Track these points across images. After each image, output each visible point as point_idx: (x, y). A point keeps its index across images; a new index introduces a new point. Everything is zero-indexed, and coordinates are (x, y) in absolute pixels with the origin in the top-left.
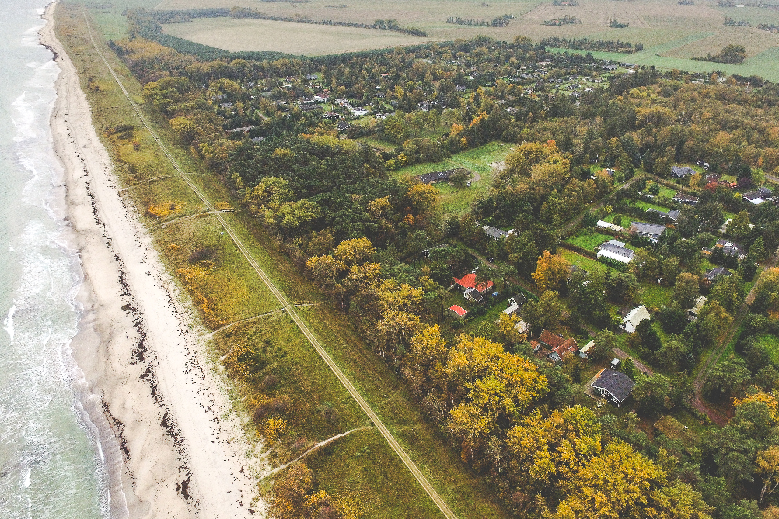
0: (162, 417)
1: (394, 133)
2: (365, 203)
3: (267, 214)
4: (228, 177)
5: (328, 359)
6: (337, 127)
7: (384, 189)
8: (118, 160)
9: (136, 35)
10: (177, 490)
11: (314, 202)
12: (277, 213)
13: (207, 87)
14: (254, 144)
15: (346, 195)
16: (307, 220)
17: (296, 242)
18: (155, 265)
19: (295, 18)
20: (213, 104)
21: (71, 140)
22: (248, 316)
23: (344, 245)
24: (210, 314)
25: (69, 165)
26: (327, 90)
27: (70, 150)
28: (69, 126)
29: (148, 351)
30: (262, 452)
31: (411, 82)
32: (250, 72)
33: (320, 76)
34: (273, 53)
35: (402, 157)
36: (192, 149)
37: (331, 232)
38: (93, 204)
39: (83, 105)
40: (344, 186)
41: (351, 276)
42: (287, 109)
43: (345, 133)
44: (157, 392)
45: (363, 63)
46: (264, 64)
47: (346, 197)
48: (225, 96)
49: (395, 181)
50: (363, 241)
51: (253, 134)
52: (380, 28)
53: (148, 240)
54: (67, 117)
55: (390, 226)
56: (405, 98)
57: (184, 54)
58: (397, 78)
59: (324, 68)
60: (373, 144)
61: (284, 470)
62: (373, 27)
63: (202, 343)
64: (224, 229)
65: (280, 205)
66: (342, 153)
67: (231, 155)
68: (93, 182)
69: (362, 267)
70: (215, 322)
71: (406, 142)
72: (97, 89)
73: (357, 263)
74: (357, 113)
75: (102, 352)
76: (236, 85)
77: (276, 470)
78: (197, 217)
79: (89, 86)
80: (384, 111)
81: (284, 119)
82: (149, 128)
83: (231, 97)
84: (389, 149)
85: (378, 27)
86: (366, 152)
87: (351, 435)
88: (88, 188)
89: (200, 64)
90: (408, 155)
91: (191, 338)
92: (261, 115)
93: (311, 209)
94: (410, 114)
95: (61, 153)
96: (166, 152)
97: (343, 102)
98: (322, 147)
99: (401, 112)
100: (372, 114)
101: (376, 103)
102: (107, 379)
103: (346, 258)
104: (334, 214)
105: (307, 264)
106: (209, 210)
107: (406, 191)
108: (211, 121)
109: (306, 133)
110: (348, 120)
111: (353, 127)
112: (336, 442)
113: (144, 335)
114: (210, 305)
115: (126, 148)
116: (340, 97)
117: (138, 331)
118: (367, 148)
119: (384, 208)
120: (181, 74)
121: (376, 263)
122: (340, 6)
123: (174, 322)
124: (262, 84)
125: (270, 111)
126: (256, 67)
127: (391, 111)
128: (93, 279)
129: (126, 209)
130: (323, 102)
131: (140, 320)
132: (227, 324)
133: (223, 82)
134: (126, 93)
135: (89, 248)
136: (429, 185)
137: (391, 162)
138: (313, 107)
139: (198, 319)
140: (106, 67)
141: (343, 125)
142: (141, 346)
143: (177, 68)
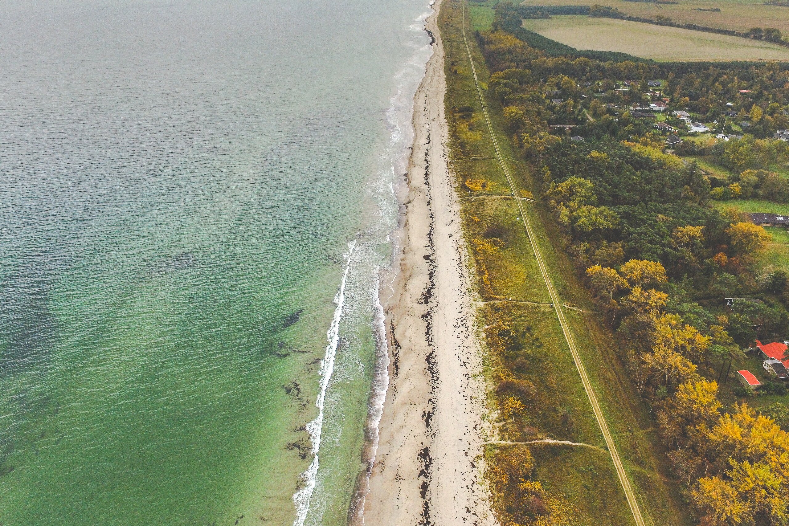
0: (428, 354)
1: (733, 159)
2: (671, 227)
3: (564, 211)
4: (538, 168)
5: (580, 367)
6: (666, 140)
7: (700, 218)
8: (454, 135)
9: (499, 27)
10: (423, 416)
11: (615, 212)
12: (574, 213)
13: (545, 82)
14: (572, 142)
15: (653, 213)
16: (602, 227)
17: (584, 246)
18: (457, 230)
19: (655, 20)
20: (546, 98)
21: (426, 112)
22: (518, 299)
23: (633, 263)
24: (487, 286)
25: (419, 132)
26: (667, 100)
27: (422, 121)
28: (428, 101)
29: (433, 298)
30: (496, 421)
31: (776, 104)
32: (590, 71)
33: (664, 83)
34: (620, 54)
35: (736, 187)
36: (515, 138)
37: (623, 247)
38: (427, 168)
39: (442, 84)
40: (653, 203)
41: (630, 297)
42: (616, 113)
43: (673, 148)
44: (430, 333)
45: (720, 75)
46: (607, 64)
47: (652, 216)
48: (559, 92)
49: (716, 212)
50: (656, 266)
51: (574, 133)
52: (755, 38)
53: (457, 207)
54: (428, 93)
55: (694, 259)
56: (761, 121)
57: (534, 49)
58: (758, 98)
59: (671, 75)
60: (702, 166)
61: (509, 446)
62: (746, 36)
63: (474, 307)
64: (520, 215)
65: (579, 206)
66: (662, 168)
67: (548, 149)
68: (431, 150)
69: (646, 291)
70: (490, 294)
71: (745, 172)
72: (456, 72)
73: (642, 286)
74: (694, 129)
75: (401, 286)
76: (573, 83)
77: (503, 442)
78: (501, 198)
79: (450, 70)
80: (729, 131)
81: (611, 122)
82: (485, 112)
83: (564, 94)
84: (720, 175)
85: (752, 36)
86: (692, 173)
87: (582, 448)
88: (426, 154)
89: (545, 58)
90: (743, 187)
91: (467, 300)
92: (588, 116)
93: (609, 218)
94: (763, 141)
95: (415, 122)
96: (493, 135)
97: (682, 115)
98: (642, 158)
99: (751, 136)
100: (712, 133)
101: (722, 121)
102: (399, 308)
103: (631, 277)
104: (632, 229)
105: (588, 270)
106: (513, 195)
107: (728, 226)
108: (539, 114)
109: (629, 140)
110: (681, 135)
111: (685, 143)
112: (565, 446)
113: (433, 283)
114: (489, 279)
115: (463, 127)
116: (680, 108)
117: (430, 279)
118: (693, 169)
119: (693, 238)
120: (526, 67)
121: (664, 292)
122: (712, 10)
123: (458, 282)
124: (598, 84)
125: (599, 113)
126: (598, 66)
127: (738, 133)
128: (410, 227)
129: (449, 178)
130: (658, 111)
131: (433, 270)
132: (498, 299)
133: (561, 79)
134: (476, 78)
135: (415, 202)
136: (760, 227)
137: (719, 190)
138: (646, 114)
139: (476, 286)
140: (468, 54)
141: (673, 139)
142: (429, 291)
143: (524, 61)
